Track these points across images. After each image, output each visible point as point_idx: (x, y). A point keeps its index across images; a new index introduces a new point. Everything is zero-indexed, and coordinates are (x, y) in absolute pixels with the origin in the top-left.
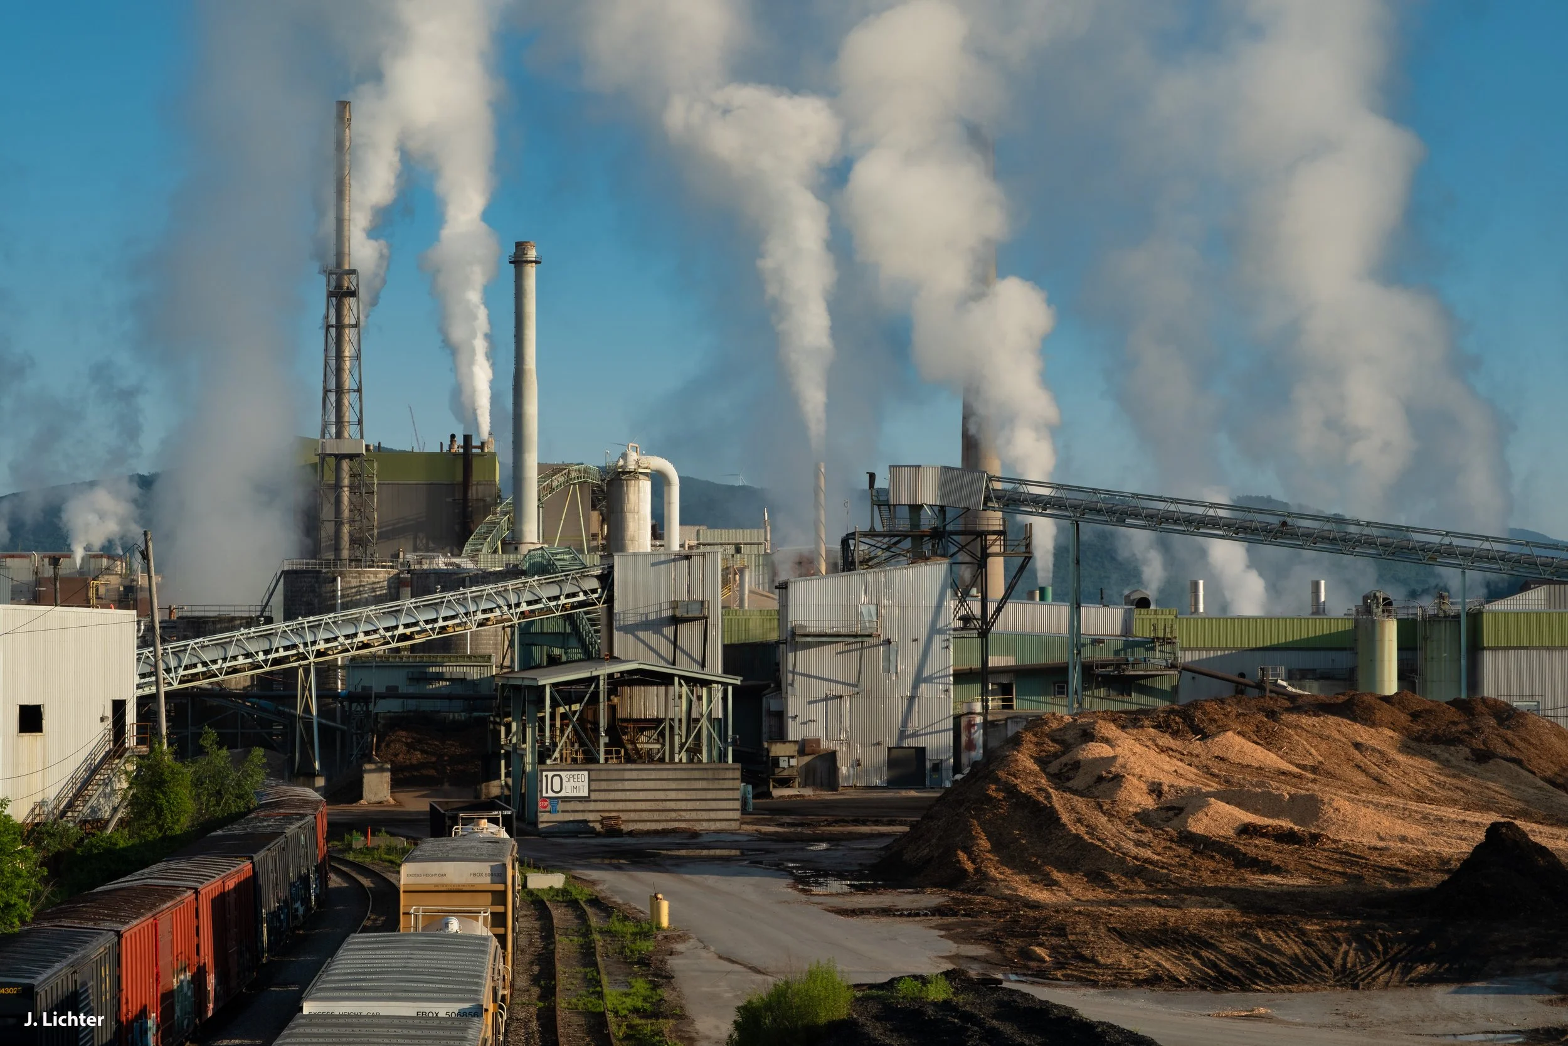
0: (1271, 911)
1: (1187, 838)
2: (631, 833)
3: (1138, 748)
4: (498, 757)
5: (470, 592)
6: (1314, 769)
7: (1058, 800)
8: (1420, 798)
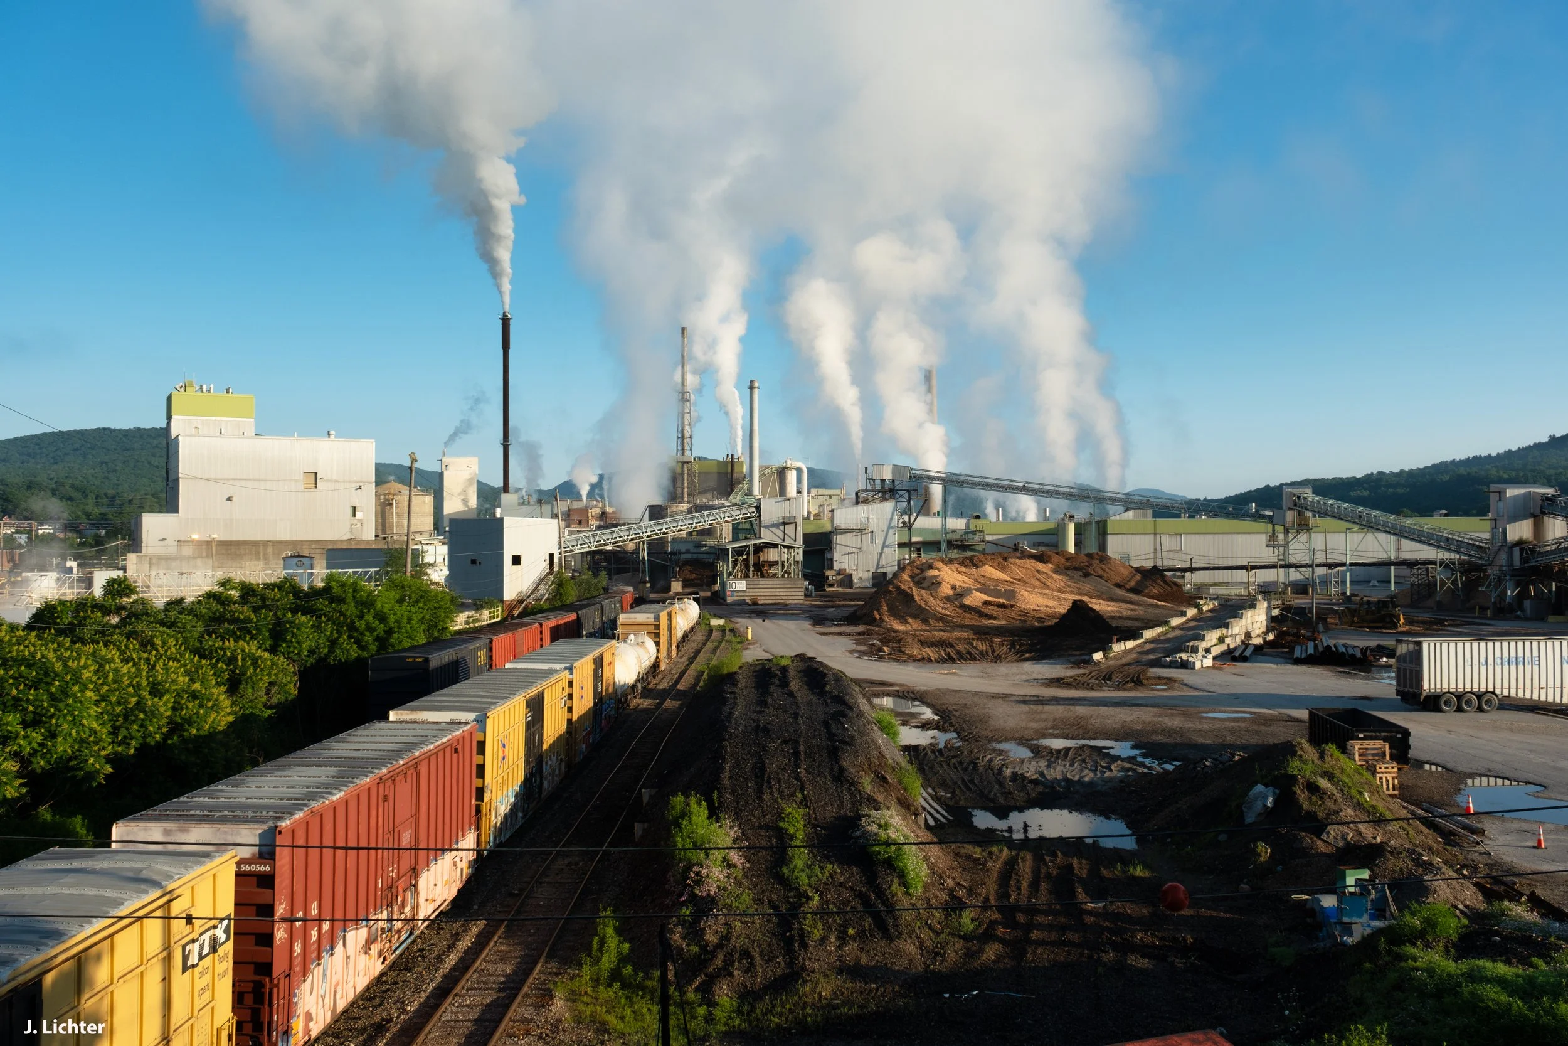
0: (985, 634)
1: (963, 606)
2: (762, 605)
3: (950, 572)
4: (716, 576)
5: (705, 513)
6: (1019, 580)
7: (915, 592)
8: (1059, 591)
